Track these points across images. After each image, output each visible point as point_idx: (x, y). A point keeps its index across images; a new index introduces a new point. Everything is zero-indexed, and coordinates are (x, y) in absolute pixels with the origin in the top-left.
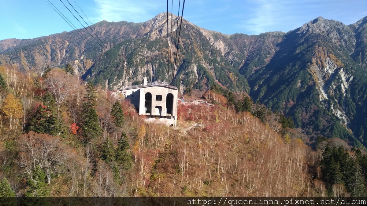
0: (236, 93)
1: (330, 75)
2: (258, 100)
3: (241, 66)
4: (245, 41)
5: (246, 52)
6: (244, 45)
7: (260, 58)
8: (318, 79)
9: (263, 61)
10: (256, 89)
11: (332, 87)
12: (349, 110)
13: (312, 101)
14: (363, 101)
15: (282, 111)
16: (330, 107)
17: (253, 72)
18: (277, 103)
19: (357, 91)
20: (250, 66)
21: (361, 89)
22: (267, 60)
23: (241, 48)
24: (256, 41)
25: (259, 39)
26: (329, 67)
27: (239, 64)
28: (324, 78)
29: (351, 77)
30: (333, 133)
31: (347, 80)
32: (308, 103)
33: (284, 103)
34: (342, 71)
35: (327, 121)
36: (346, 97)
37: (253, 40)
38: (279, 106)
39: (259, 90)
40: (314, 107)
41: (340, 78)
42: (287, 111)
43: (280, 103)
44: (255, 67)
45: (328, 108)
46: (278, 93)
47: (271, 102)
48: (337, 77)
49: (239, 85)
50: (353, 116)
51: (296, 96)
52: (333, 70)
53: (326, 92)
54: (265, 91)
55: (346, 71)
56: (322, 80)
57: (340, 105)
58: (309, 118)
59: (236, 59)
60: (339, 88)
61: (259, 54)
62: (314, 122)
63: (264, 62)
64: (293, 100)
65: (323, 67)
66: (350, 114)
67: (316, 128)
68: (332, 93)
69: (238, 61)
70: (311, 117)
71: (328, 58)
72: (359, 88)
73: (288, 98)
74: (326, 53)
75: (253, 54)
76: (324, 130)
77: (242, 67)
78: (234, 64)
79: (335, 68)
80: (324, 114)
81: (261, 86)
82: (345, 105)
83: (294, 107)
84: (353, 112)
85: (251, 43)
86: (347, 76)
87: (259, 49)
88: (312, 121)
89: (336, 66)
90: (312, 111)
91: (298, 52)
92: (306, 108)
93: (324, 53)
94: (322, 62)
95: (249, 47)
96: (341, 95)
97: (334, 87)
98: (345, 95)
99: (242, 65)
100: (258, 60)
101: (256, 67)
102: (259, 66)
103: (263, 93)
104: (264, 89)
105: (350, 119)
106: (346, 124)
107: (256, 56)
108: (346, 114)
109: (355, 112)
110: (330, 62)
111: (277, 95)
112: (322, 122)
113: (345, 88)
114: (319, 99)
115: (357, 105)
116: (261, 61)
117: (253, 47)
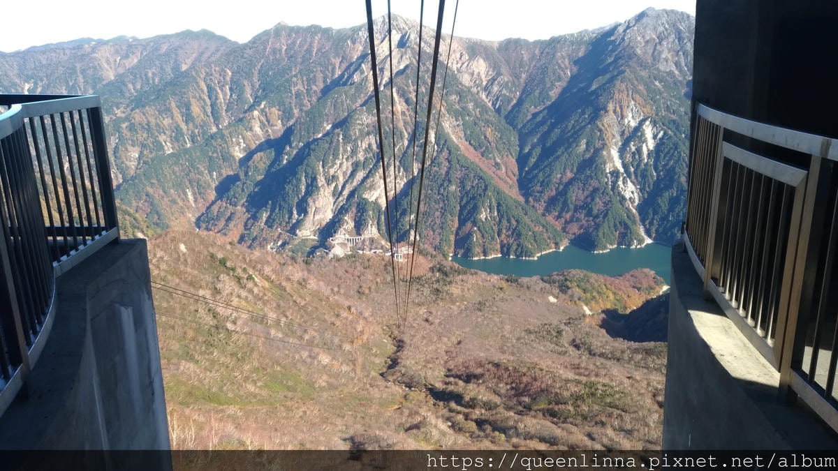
0: (495, 160)
1: (631, 130)
2: (527, 169)
3: (512, 104)
4: (522, 54)
5: (524, 76)
6: (521, 62)
7: (543, 89)
8: (614, 136)
9: (548, 94)
10: (527, 150)
11: (630, 149)
12: (645, 182)
13: (593, 175)
14: (666, 170)
15: (554, 188)
16: (617, 181)
17: (529, 118)
18: (549, 175)
19: (662, 156)
20: (526, 105)
21: (668, 152)
22: (554, 94)
23: (514, 68)
24: (542, 53)
25: (547, 50)
26: (633, 117)
27: (510, 100)
28: (622, 133)
29: (660, 132)
30: (606, 219)
31: (655, 137)
32: (588, 177)
33: (559, 176)
34: (648, 123)
35: (603, 203)
36: (646, 164)
37: (537, 52)
38: (550, 181)
39: (529, 154)
40: (594, 183)
41: (643, 134)
42: (561, 187)
43: (552, 177)
44: (533, 107)
45: (615, 183)
46: (554, 161)
47: (541, 174)
48: (639, 134)
49: (501, 146)
50: (647, 192)
51: (576, 165)
52: (638, 120)
53: (621, 157)
54: (538, 154)
55: (654, 123)
56: (619, 138)
57: (636, 177)
58: (584, 200)
59: (504, 91)
60: (639, 151)
61: (542, 81)
62: (588, 206)
63: (548, 97)
64: (571, 171)
65: (623, 117)
66: (644, 190)
67: (589, 214)
68: (629, 157)
69: (508, 94)
70: (587, 197)
71: (633, 102)
72: (666, 150)
73: (565, 169)
74: (630, 94)
75: (534, 80)
76: (597, 216)
77: (514, 107)
78: (501, 101)
79: (641, 118)
80: (603, 193)
81: (533, 147)
82: (640, 176)
83: (570, 182)
84: (649, 188)
85: (533, 58)
86: (655, 130)
87: (544, 70)
88: (586, 203)
89: (642, 114)
90: (591, 189)
91: (594, 87)
92: (584, 185)
93: (628, 94)
94: (621, 108)
95: (530, 67)
96: (641, 160)
97: (633, 149)
98: (646, 160)
99: (515, 101)
100: (540, 93)
101: (535, 107)
102: (540, 104)
103: (534, 158)
104: (538, 150)
105: (643, 197)
106: (636, 204)
107: (537, 85)
108: (641, 190)
109: (652, 187)
110: (634, 108)
111: (550, 164)
112: (598, 205)
113: (648, 150)
114: (605, 170)
115: (658, 176)
116: (544, 95)
117: (535, 66)
